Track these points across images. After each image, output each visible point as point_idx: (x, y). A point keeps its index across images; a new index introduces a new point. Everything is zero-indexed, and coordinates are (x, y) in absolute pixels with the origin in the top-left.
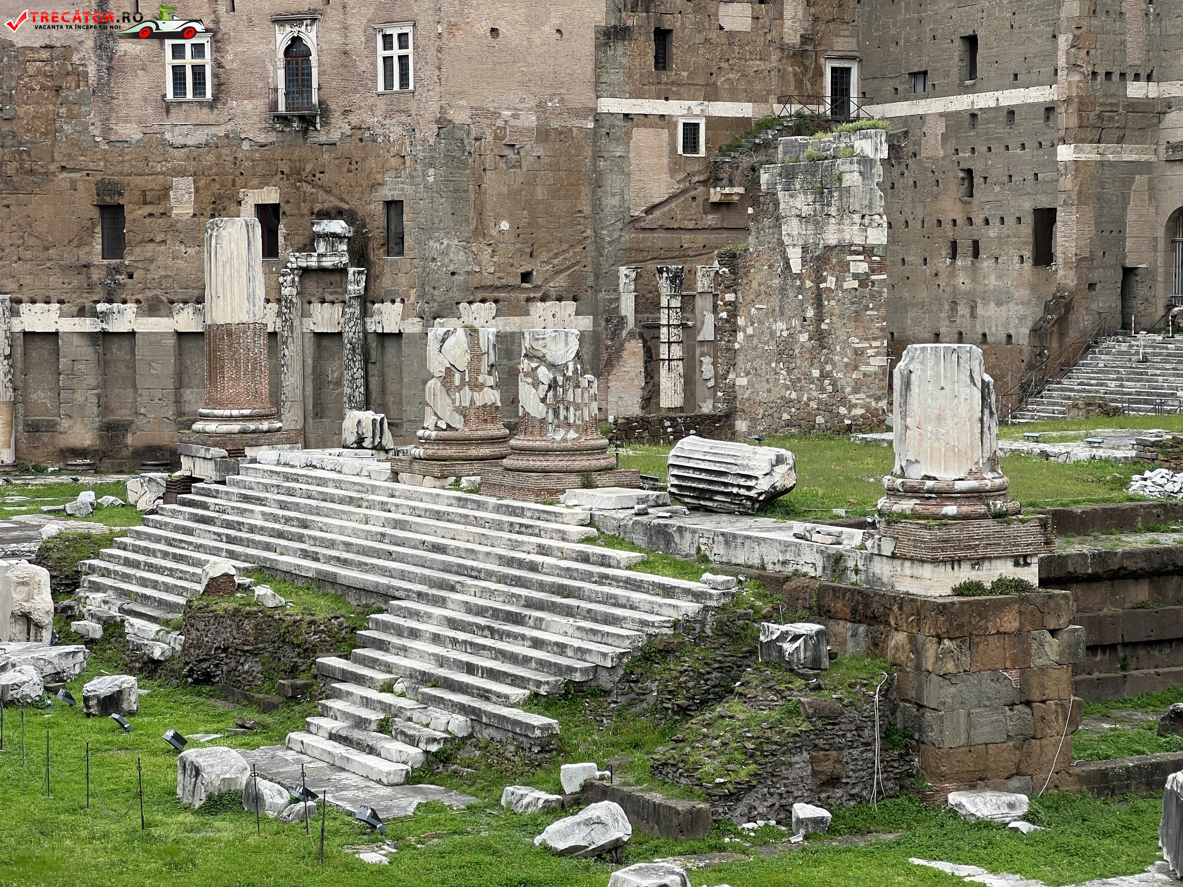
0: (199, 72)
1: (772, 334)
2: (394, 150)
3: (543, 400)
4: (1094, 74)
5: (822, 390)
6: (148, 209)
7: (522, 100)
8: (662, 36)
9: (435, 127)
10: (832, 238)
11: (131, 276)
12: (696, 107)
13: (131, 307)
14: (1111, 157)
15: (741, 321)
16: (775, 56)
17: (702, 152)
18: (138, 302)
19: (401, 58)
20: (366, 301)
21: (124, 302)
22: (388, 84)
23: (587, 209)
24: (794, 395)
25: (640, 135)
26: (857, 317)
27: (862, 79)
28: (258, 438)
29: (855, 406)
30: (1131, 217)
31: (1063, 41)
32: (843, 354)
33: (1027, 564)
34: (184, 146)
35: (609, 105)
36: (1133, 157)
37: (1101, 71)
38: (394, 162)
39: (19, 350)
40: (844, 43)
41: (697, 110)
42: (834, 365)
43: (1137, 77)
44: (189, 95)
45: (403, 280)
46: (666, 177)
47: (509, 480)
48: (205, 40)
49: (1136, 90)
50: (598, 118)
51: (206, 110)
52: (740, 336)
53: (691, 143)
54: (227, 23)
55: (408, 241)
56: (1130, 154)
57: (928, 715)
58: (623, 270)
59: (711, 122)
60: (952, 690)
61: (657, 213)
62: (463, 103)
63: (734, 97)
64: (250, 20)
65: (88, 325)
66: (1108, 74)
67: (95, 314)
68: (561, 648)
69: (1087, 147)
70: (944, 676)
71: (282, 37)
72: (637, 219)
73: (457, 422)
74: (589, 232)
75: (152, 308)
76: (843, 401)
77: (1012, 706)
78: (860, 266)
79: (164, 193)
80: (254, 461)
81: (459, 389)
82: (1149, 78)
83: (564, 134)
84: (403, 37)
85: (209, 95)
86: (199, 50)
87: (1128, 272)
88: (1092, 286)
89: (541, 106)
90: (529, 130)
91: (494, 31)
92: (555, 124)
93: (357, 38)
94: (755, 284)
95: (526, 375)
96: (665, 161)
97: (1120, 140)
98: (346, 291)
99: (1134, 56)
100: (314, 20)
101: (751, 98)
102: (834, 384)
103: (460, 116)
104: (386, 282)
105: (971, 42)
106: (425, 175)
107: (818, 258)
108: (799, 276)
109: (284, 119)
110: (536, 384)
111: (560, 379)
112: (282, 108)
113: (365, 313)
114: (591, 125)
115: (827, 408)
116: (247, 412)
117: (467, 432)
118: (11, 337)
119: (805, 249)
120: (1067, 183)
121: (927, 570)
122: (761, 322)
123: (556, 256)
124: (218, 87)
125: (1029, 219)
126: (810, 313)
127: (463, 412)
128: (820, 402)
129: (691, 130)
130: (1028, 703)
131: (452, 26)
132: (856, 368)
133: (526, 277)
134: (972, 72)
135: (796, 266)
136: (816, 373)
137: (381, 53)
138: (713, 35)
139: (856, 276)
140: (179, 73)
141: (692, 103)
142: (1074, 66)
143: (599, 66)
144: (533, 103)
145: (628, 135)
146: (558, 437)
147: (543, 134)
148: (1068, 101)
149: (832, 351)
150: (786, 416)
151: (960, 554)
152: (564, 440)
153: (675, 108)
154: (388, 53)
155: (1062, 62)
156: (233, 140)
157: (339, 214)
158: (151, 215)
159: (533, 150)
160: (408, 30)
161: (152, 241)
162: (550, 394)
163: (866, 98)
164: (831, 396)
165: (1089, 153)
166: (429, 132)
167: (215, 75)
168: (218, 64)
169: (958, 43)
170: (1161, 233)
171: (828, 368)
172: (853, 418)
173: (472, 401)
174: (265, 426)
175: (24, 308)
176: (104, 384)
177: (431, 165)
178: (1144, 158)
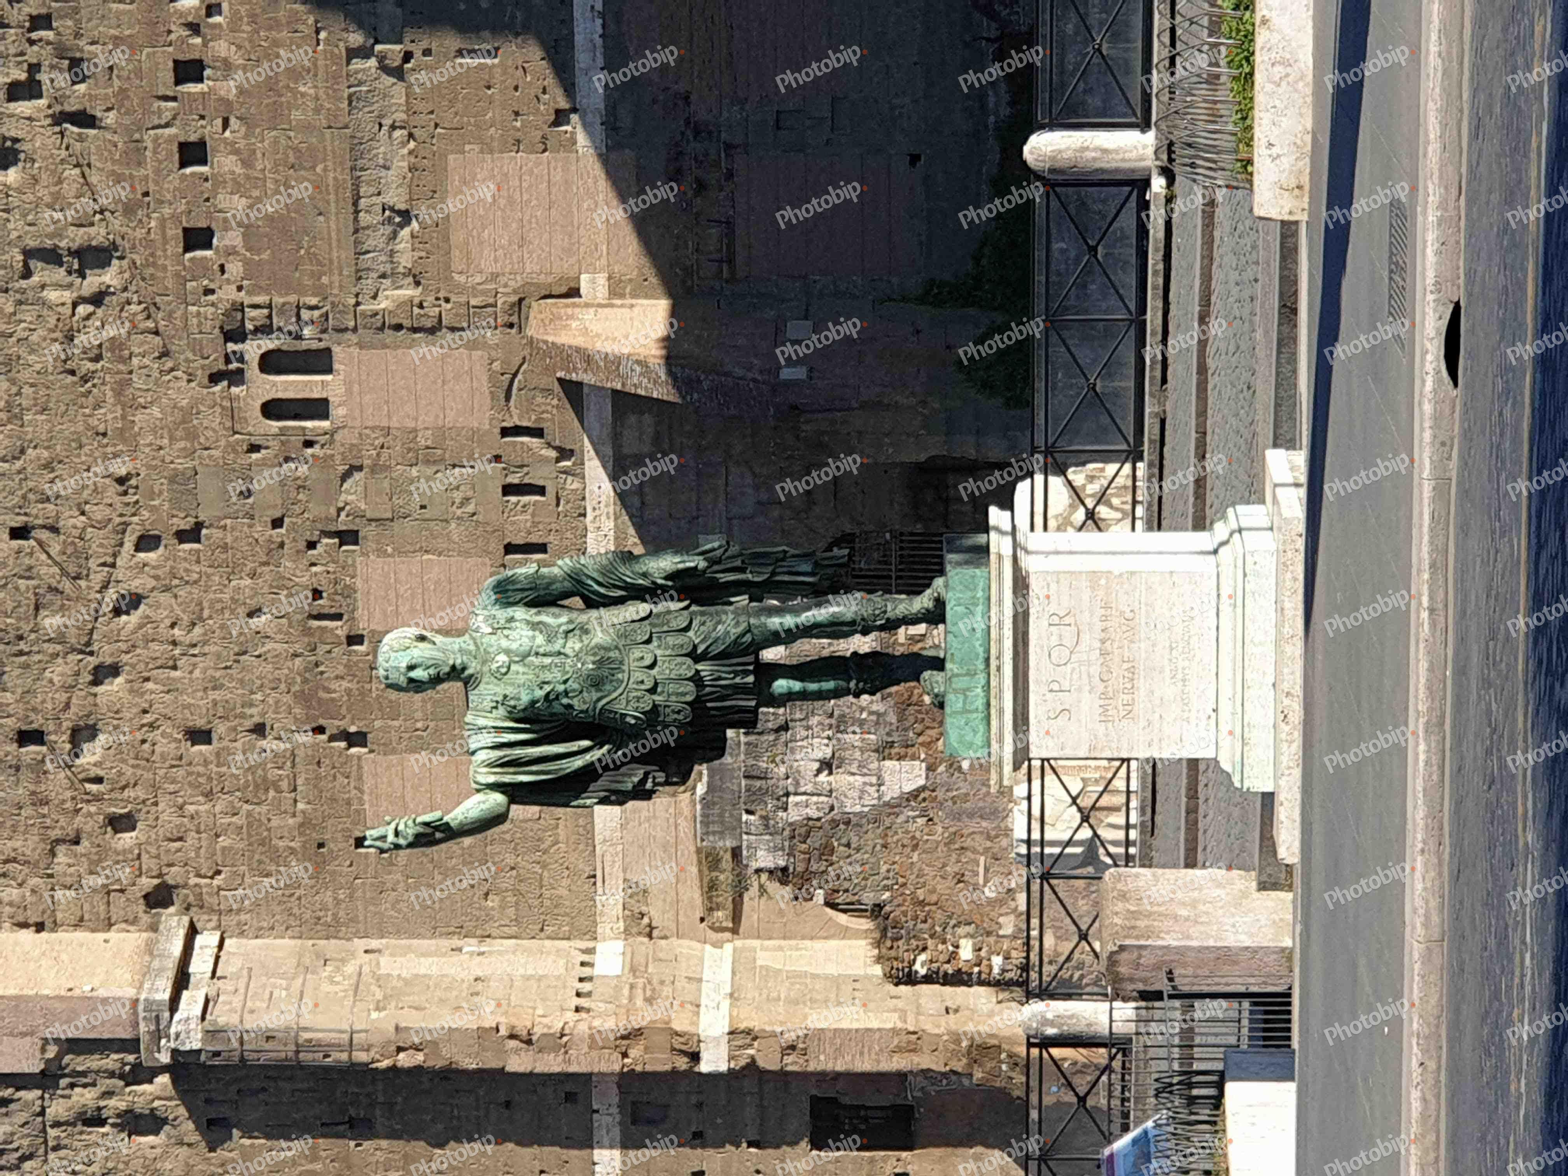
30: (830, 969)
37: (574, 1002)
43: (587, 964)
49: (609, 966)
56: (719, 970)
66: (580, 995)
82: (590, 949)
97: (696, 982)
108: (931, 768)
119: (883, 753)
135: (911, 776)
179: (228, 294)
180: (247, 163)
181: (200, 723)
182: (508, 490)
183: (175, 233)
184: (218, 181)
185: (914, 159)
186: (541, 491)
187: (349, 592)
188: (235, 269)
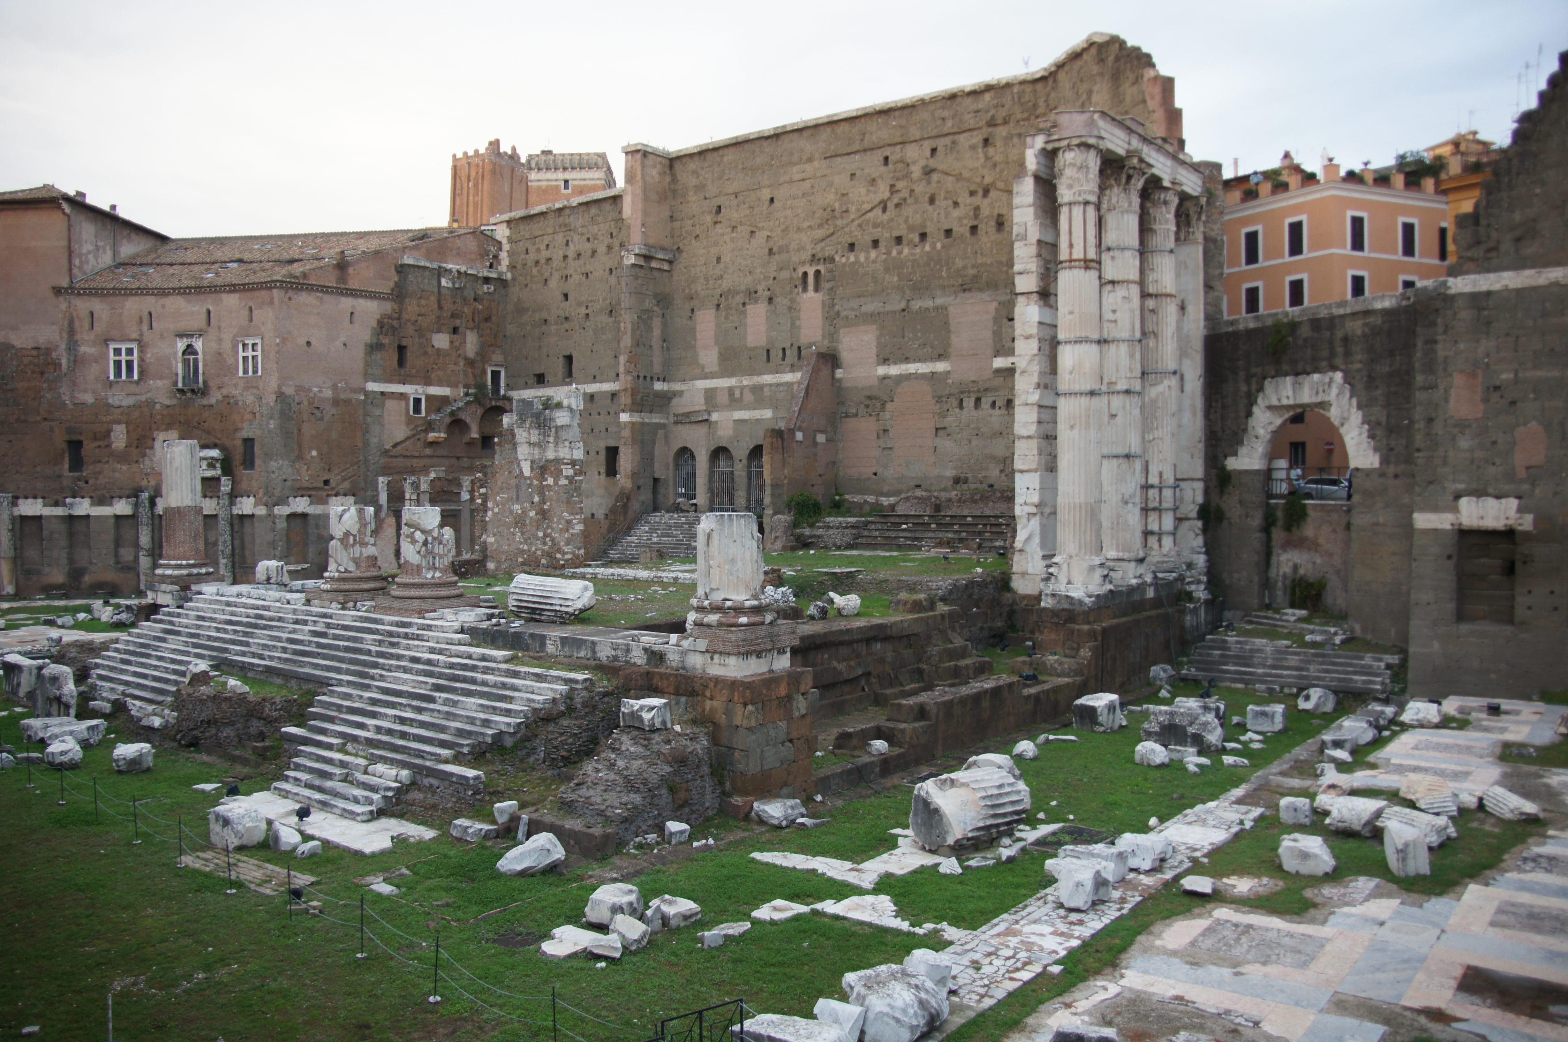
0: (130, 364)
1: (511, 512)
2: (249, 410)
3: (419, 552)
4: (638, 377)
5: (545, 544)
6: (98, 443)
7: (324, 383)
8: (401, 349)
9: (274, 397)
10: (551, 455)
11: (87, 482)
12: (420, 389)
13: (86, 502)
14: (647, 420)
15: (490, 504)
16: (462, 363)
17: (423, 414)
18: (91, 497)
19: (253, 357)
20: (233, 496)
21: (83, 497)
22: (246, 371)
23: (360, 445)
24: (526, 547)
25: (390, 404)
26: (568, 502)
27: (507, 376)
28: (200, 579)
29: (567, 553)
30: (657, 453)
31: (622, 359)
32: (559, 523)
33: (784, 652)
34: (120, 407)
35: (372, 386)
36: (657, 421)
37: (642, 375)
38: (248, 416)
39: (18, 526)
40: (498, 357)
41: (420, 391)
42: (553, 529)
43: (658, 379)
44: (124, 377)
45: (255, 484)
46: (403, 427)
47: (397, 604)
48: (134, 346)
49: (658, 386)
50: (367, 394)
51: (134, 386)
52: (490, 513)
53: (417, 410)
54: (148, 336)
55: (258, 462)
56: (656, 419)
57: (737, 754)
58: (381, 479)
59: (429, 398)
60: (753, 737)
61: (399, 448)
62: (291, 383)
63: (440, 384)
64: (162, 335)
65: (59, 511)
66: (645, 377)
67: (65, 505)
68: (472, 721)
69: (636, 414)
70: (749, 729)
71: (181, 345)
72: (387, 451)
73: (352, 567)
74: (361, 458)
75: (101, 501)
76: (559, 551)
77: (783, 743)
78: (568, 471)
79: (108, 434)
80: (200, 593)
81: (353, 546)
82: (664, 380)
83: (347, 402)
84: (254, 345)
85: (136, 377)
86: (130, 352)
87: (656, 480)
88: (639, 488)
89: (335, 387)
90: (328, 399)
91: (309, 343)
92: (342, 396)
93: (227, 346)
94: (499, 483)
95: (407, 536)
96: (403, 418)
97: (651, 412)
98: (219, 490)
99: (657, 368)
100: (201, 335)
101: (449, 384)
102: (553, 540)
103: (289, 390)
104: (244, 485)
105: (569, 359)
106: (268, 424)
107: (542, 467)
108: (529, 478)
109: (181, 391)
110: (414, 542)
111: (430, 539)
112: (180, 385)
113: (232, 503)
114: (362, 398)
115: (550, 555)
116: (192, 562)
117: (358, 574)
118: (13, 519)
119: (533, 462)
120: (626, 433)
121: (732, 661)
122: (503, 505)
123: (343, 471)
124: (141, 373)
125: (603, 453)
126: (536, 499)
127: (356, 561)
128: (543, 551)
129: (417, 401)
130: (791, 741)
131: (284, 340)
132: (567, 531)
133: (326, 482)
134: (570, 374)
135: (527, 471)
136: (541, 534)
137: (241, 354)
138: (429, 350)
139: (567, 477)
140: (118, 364)
141: (418, 387)
142: (628, 372)
143: (367, 364)
144: (330, 384)
145: (383, 405)
146: (429, 576)
147: (336, 402)
148: (625, 390)
149: (552, 521)
150: (520, 560)
151: (752, 648)
152: (433, 577)
153: (410, 389)
154: (245, 354)
155: (622, 369)
156: (150, 404)
157: (214, 446)
158: (99, 447)
159: (330, 411)
160: (258, 341)
161: (100, 462)
162: (424, 549)
163: (509, 387)
164: (551, 547)
165: (637, 418)
166: (271, 399)
167: (139, 366)
168: (141, 360)
169: (561, 360)
170: (671, 460)
171: (549, 531)
172: (567, 560)
173: (361, 553)
174: (203, 571)
175: (21, 501)
176: (71, 546)
177: (271, 418)
178: (662, 421)
179: (837, 258)
180: (874, 262)
181: (723, 260)
182: (784, 349)
183: (853, 240)
184: (868, 253)
185: (875, 474)
186: (784, 359)
187: (756, 302)
188: (844, 260)
